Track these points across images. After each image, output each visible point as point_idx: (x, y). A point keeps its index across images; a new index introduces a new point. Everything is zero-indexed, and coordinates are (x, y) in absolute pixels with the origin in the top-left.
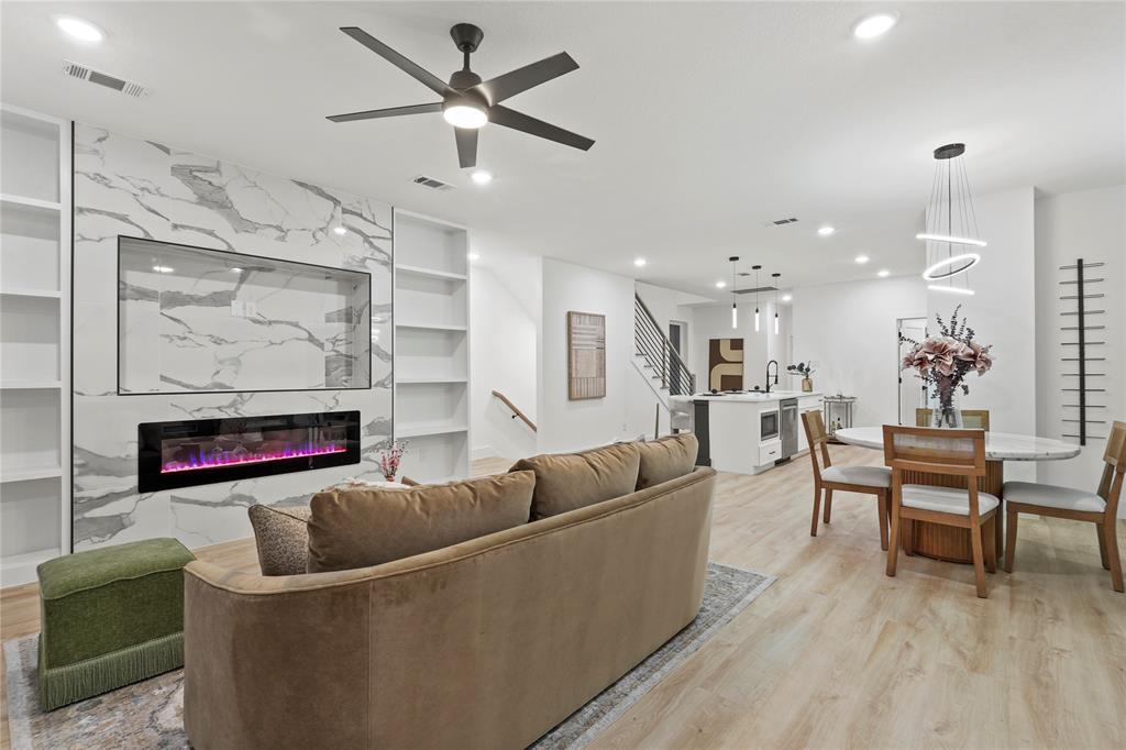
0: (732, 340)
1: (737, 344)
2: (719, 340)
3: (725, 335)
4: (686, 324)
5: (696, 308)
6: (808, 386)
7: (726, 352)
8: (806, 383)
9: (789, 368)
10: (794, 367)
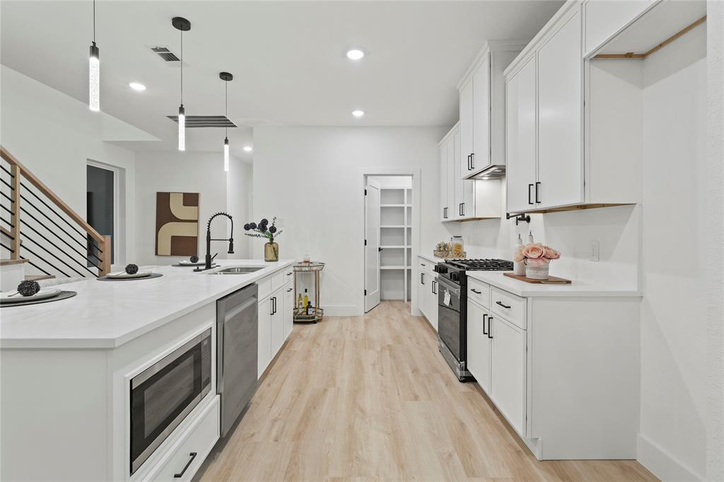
0: (185, 195)
1: (191, 200)
2: (168, 194)
3: (177, 187)
4: (123, 170)
5: (135, 148)
6: (273, 253)
7: (176, 207)
8: (270, 249)
9: (247, 227)
10: (253, 226)
